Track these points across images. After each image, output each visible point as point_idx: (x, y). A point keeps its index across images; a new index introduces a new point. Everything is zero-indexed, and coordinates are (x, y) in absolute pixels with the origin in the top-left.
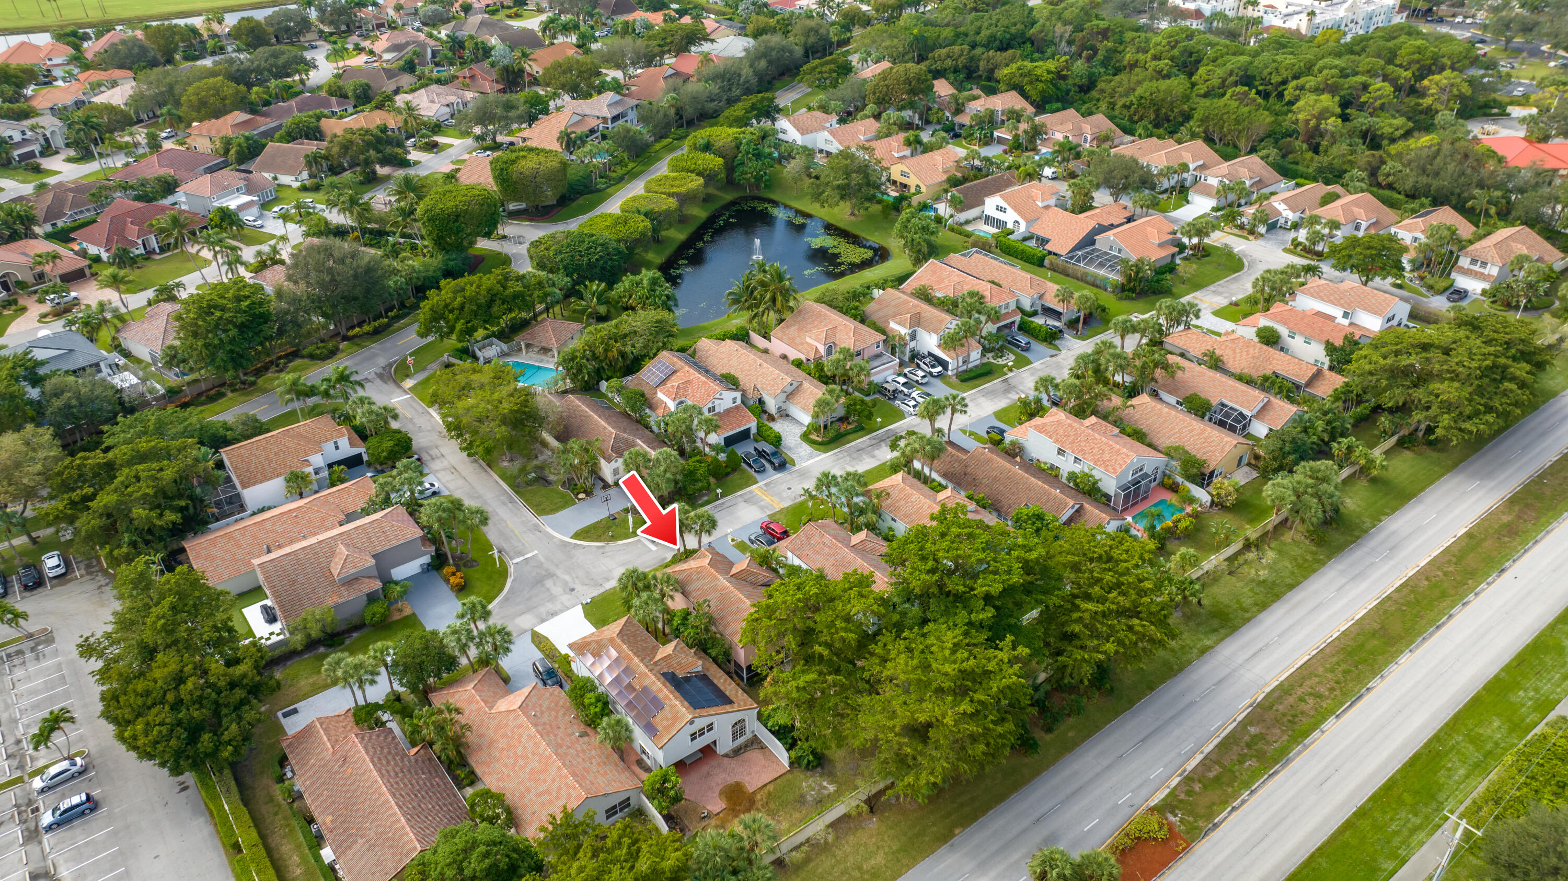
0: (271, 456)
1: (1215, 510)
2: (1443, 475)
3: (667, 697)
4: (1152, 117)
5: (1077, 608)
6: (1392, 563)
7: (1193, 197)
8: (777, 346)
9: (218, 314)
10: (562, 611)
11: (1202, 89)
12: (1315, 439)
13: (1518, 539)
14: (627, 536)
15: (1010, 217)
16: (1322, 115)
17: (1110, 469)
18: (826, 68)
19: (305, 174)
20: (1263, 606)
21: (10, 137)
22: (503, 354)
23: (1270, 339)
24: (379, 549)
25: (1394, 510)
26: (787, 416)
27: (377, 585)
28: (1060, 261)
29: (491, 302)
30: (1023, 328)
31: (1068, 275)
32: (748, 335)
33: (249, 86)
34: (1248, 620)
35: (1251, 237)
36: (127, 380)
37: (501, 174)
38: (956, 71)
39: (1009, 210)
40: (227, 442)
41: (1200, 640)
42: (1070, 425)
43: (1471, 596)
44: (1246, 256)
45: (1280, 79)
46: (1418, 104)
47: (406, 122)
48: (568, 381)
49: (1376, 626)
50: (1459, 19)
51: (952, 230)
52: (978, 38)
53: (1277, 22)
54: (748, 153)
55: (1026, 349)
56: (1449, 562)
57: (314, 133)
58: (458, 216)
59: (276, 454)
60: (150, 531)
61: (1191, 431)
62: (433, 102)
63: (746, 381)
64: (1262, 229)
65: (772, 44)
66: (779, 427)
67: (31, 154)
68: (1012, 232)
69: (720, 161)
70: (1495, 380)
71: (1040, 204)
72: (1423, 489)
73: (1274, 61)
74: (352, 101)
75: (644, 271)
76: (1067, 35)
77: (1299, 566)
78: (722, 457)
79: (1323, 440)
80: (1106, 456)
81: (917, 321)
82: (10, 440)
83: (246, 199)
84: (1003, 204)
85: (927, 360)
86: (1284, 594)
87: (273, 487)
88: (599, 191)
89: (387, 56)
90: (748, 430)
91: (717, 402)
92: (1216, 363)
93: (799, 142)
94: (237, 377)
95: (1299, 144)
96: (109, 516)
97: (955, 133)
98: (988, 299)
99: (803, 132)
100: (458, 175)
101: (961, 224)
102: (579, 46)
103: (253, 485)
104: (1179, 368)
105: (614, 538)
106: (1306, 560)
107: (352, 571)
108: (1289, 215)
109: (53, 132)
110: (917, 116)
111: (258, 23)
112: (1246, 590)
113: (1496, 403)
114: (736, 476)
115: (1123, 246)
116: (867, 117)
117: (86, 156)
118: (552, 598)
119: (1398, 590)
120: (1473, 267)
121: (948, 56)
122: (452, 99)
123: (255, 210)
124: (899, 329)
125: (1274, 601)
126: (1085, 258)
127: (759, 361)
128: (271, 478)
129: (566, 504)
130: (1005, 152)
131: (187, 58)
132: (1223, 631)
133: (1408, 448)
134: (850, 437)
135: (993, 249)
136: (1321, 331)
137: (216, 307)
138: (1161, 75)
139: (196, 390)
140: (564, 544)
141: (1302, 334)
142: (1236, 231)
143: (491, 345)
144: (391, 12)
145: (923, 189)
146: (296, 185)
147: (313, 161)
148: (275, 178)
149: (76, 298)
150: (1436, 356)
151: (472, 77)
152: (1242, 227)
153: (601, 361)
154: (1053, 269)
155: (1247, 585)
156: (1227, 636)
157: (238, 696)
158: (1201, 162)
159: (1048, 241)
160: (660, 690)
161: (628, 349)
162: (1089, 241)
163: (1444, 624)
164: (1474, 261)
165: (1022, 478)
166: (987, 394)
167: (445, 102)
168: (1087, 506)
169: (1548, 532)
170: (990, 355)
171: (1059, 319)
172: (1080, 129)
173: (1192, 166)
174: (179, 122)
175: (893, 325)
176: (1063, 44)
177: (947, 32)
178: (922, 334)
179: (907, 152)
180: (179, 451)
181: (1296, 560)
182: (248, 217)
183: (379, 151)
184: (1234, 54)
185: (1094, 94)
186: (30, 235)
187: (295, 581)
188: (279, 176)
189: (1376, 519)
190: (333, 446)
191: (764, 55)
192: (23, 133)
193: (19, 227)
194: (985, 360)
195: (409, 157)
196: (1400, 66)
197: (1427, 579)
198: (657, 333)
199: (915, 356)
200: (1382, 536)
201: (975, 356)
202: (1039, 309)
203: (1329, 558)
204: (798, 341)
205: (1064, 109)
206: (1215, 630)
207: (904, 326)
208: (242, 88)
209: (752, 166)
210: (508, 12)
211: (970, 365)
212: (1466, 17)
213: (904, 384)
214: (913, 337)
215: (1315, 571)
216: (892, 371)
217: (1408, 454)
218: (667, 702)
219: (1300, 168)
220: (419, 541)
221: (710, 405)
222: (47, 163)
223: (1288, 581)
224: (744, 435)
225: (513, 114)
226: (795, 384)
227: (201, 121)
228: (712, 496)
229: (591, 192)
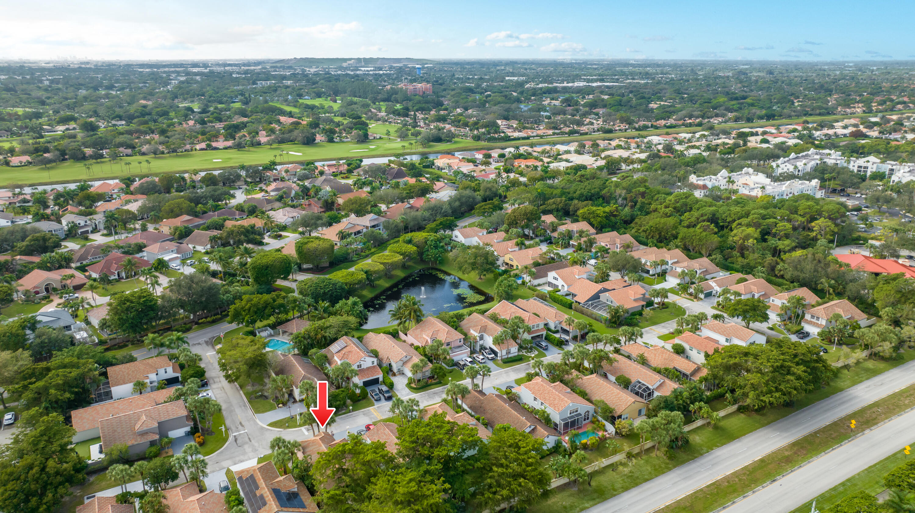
0: (131, 372)
1: (618, 437)
2: (759, 428)
3: (269, 500)
4: (658, 237)
5: (491, 470)
6: (710, 472)
7: (668, 277)
8: (410, 339)
9: (128, 304)
10: (247, 460)
11: (686, 223)
12: (681, 402)
13: (790, 465)
14: (295, 427)
15: (560, 283)
16: (747, 237)
17: (557, 409)
18: (487, 207)
19: (209, 246)
20: (626, 489)
21: (79, 224)
22: (271, 335)
23: (679, 351)
24: (163, 420)
25: (723, 444)
26: (403, 374)
27: (157, 437)
28: (579, 306)
29: (266, 307)
30: (547, 338)
31: (583, 314)
32: (398, 333)
33: (197, 204)
34: (615, 495)
35: (695, 300)
36: (80, 335)
37: (299, 249)
38: (558, 210)
39: (559, 279)
40: (112, 365)
41: (583, 503)
42: (542, 385)
43: (750, 493)
44: (688, 309)
45: (731, 219)
46: (809, 235)
47: (266, 224)
48: (296, 349)
49: (688, 504)
50: (858, 195)
51: (529, 288)
52: (574, 195)
53: (746, 192)
54: (431, 245)
55: (546, 349)
56: (744, 474)
57: (219, 227)
58: (267, 267)
59: (133, 372)
60: (56, 402)
61: (612, 393)
62: (285, 215)
63: (383, 354)
64: (702, 296)
65: (463, 194)
66: (395, 380)
67: (87, 232)
68: (560, 291)
69: (415, 248)
70: (782, 374)
71: (577, 277)
72: (744, 435)
73: (729, 210)
74: (246, 213)
75: (351, 298)
76: (623, 195)
77: (655, 470)
78: (358, 391)
79: (686, 403)
80: (556, 402)
81: (484, 329)
82: (6, 355)
83: (175, 255)
84: (557, 276)
85: (487, 351)
86: (641, 483)
87: (128, 388)
88: (353, 261)
89: (272, 194)
90: (378, 379)
91: (362, 363)
92: (643, 361)
93: (463, 242)
94: (136, 337)
95: (736, 253)
96: (39, 393)
97: (549, 241)
98: (526, 321)
99: (465, 237)
100: (282, 250)
101: (535, 286)
102: (371, 193)
103: (117, 385)
104: (615, 361)
105: (288, 427)
106: (661, 467)
107: (145, 429)
108: (717, 289)
109: (99, 222)
110: (531, 232)
111: (214, 176)
112: (619, 480)
113: (782, 387)
114: (363, 402)
115: (613, 300)
116: (501, 231)
117: (109, 234)
118: (244, 453)
119: (708, 486)
120: (812, 320)
121: (554, 203)
122: (295, 214)
123: (178, 262)
124: (474, 333)
125: (633, 487)
126: (592, 304)
127: (394, 344)
128: (127, 383)
129: (272, 408)
130: (574, 252)
131: (177, 191)
132: (597, 500)
133: (742, 412)
134: (432, 387)
135: (548, 299)
136: (706, 347)
137: (128, 301)
138: (667, 215)
139: (113, 342)
140: (262, 428)
141: (695, 348)
142: (688, 296)
143: (265, 331)
144: (284, 174)
145: (520, 267)
146: (203, 251)
147: (213, 240)
148: (194, 247)
149: (77, 297)
150: (751, 359)
151: (309, 205)
152: (691, 294)
153: (313, 340)
154: (576, 310)
155: (621, 477)
156: (599, 503)
157: (58, 480)
158: (676, 260)
159: (575, 296)
160: (268, 496)
161: (327, 334)
162: (596, 297)
163: (728, 506)
164: (813, 317)
165: (508, 410)
166: (515, 371)
167: (291, 216)
168: (538, 427)
169: (809, 462)
170: (524, 351)
171: (568, 335)
172: (615, 241)
173: (670, 262)
174: (157, 219)
175: (472, 331)
176: (620, 199)
177: (557, 192)
178: (486, 336)
179: (517, 249)
180: (83, 365)
181: (655, 466)
182: (173, 265)
183: (246, 236)
184: (710, 206)
185: (632, 225)
186: (68, 267)
187: (115, 431)
188: (196, 246)
189: (710, 448)
190: (164, 371)
191: (459, 200)
192: (86, 222)
193: (63, 263)
194: (521, 353)
195: (264, 241)
196: (800, 215)
197: (728, 482)
198: (343, 327)
199: (483, 348)
200: (710, 457)
201: (514, 350)
202: (560, 329)
203: (675, 467)
204: (419, 336)
205: (613, 231)
206: (594, 499)
207: (476, 332)
208: (193, 205)
209: (433, 252)
210: (342, 175)
211: (510, 356)
212: (862, 194)
213: (470, 362)
214: (481, 338)
215: (663, 473)
216: (466, 355)
217: (742, 416)
218: (269, 502)
219: (735, 266)
220: (185, 418)
221: (358, 364)
222: (91, 236)
223: (646, 477)
224: (376, 381)
225: (320, 222)
226: (408, 357)
227: (167, 218)
228: (348, 410)
229: (349, 262)
